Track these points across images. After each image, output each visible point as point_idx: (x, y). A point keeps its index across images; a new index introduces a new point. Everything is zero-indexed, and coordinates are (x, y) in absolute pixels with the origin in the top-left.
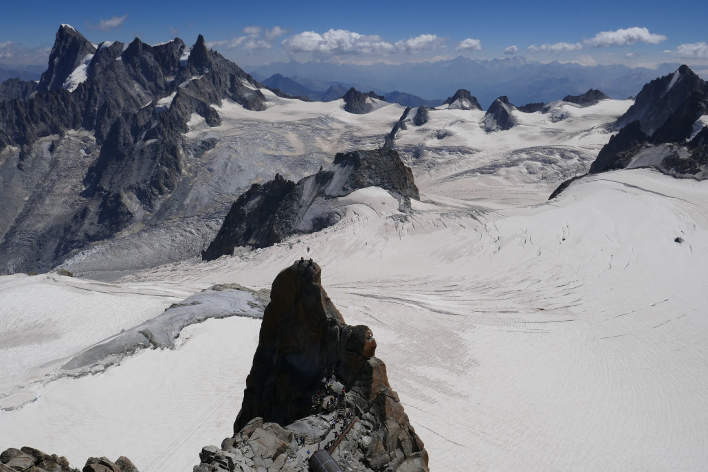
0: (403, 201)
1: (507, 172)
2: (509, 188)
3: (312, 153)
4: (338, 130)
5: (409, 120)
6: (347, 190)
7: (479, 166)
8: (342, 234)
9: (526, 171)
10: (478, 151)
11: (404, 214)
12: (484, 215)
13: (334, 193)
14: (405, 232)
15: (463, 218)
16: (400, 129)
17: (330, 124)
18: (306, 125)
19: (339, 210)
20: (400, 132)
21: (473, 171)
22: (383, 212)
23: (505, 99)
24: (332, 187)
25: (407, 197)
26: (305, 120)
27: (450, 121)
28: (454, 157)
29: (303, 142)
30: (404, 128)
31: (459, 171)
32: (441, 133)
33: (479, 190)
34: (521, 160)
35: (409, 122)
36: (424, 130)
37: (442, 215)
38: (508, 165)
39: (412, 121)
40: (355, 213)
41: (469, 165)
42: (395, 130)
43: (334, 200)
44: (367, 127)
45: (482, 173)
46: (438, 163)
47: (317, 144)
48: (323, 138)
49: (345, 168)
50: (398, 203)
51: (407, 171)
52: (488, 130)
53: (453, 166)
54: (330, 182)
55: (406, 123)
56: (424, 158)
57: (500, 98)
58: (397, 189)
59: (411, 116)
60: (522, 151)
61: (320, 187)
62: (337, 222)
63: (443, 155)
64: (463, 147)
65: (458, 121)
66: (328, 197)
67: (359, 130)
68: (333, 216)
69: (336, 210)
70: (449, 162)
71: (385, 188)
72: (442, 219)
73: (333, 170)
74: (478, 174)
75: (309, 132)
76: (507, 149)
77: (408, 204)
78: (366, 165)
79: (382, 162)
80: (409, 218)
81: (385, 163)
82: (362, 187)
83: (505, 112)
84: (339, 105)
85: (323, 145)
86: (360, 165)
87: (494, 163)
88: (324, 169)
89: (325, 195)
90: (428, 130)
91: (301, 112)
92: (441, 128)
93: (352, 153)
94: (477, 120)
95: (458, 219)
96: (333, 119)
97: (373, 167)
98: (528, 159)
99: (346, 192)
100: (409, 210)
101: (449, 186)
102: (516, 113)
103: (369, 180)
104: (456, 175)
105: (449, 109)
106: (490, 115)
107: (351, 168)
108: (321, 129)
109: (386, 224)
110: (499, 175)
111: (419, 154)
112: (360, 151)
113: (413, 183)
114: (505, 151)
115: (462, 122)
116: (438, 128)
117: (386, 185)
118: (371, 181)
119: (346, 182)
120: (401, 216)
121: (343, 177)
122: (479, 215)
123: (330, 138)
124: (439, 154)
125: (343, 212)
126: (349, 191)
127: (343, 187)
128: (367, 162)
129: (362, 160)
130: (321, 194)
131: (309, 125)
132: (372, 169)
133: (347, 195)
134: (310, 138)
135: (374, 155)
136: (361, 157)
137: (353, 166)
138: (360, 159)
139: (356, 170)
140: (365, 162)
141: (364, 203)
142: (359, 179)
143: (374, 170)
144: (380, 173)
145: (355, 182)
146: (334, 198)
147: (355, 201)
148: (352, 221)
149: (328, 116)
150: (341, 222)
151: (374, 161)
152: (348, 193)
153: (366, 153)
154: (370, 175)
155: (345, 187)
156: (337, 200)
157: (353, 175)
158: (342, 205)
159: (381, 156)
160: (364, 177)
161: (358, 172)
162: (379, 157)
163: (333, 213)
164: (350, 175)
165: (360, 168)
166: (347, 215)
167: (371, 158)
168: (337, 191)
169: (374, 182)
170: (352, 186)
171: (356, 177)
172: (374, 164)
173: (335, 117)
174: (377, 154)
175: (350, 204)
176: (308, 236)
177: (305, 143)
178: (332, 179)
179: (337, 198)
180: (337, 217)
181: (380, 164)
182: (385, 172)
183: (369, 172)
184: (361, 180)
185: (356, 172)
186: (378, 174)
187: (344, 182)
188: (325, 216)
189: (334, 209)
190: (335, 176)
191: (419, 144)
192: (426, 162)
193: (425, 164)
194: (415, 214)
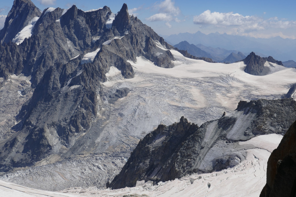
3: (212, 107)
4: (237, 88)
6: (249, 135)
8: (242, 175)
13: (235, 138)
17: (230, 83)
18: (208, 82)
19: (239, 153)
24: (234, 132)
26: (207, 77)
29: (205, 97)
40: (255, 157)
43: (235, 144)
44: (265, 87)
47: (217, 99)
48: (223, 94)
49: (248, 115)
54: (232, 127)
61: (221, 131)
62: (237, 164)
66: (229, 141)
67: (257, 89)
68: (233, 159)
69: (237, 153)
73: (235, 117)
75: (211, 88)
78: (269, 113)
79: (284, 112)
81: (288, 113)
82: (264, 133)
84: (239, 66)
85: (222, 100)
86: (262, 113)
88: (227, 115)
89: (227, 139)
91: (205, 71)
96: (233, 79)
97: (275, 115)
99: (247, 136)
103: (270, 127)
107: (254, 115)
108: (221, 87)
112: (262, 100)
118: (273, 129)
119: (248, 128)
121: (245, 123)
123: (229, 95)
125: (244, 156)
126: (250, 137)
127: (245, 132)
128: (270, 110)
129: (264, 108)
130: (223, 137)
131: (211, 82)
132: (274, 118)
133: (248, 140)
134: (211, 94)
135: (277, 105)
136: (263, 106)
137: (255, 114)
138: (262, 107)
139: (258, 117)
140: (267, 110)
141: (265, 148)
142: (260, 125)
143: (276, 118)
144: (282, 121)
145: (256, 129)
146: (235, 142)
147: (256, 146)
148: (252, 164)
149: (229, 75)
150: (241, 164)
151: (276, 110)
152: (249, 138)
153: (269, 102)
154: (272, 123)
155: (247, 132)
156: (238, 144)
157: (255, 122)
158: (243, 149)
159: (284, 106)
160: (266, 124)
161: (260, 119)
162: (281, 106)
163: (233, 155)
164: (252, 121)
165: (262, 116)
166: (247, 158)
167: (274, 107)
168: (238, 136)
169: (275, 129)
170: (253, 132)
171: (258, 124)
172: (276, 113)
173: (235, 77)
174: (280, 104)
175: (250, 149)
176: (209, 175)
177: (206, 97)
178: (234, 125)
179: (238, 142)
180: (237, 160)
181: (282, 113)
182: (286, 120)
183: (271, 120)
184: (263, 127)
185: (258, 119)
186: (280, 123)
187: (246, 128)
188: (225, 158)
189: (235, 152)
190: (237, 122)
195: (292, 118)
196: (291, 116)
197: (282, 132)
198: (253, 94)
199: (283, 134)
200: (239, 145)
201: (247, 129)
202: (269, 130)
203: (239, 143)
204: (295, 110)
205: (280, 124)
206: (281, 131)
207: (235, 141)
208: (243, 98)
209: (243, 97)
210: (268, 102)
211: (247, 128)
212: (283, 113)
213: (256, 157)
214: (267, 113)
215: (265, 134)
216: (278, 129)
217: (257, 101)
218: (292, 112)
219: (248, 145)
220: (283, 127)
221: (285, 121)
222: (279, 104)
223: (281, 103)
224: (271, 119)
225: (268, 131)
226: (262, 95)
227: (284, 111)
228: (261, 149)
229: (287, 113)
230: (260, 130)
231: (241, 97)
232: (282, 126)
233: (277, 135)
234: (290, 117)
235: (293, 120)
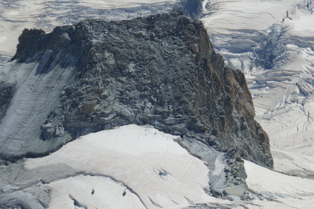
0: (220, 166)
6: (55, 136)
13: (14, 148)
19: (27, 196)
40: (76, 203)
43: (14, 166)
49: (50, 74)
50: (207, 170)
51: (233, 81)
56: (289, 67)
58: (202, 131)
69: (20, 195)
71: (167, 129)
73: (11, 81)
77: (235, 174)
78: (112, 62)
79: (157, 55)
81: (169, 58)
82: (100, 127)
86: (93, 64)
93: (68, 30)
97: (131, 67)
99: (49, 139)
100: (240, 189)
103: (118, 107)
107: (67, 72)
111: (272, 57)
112: (91, 22)
113: (250, 116)
117: (170, 119)
118: (127, 111)
119: (52, 114)
121: (43, 99)
125: (41, 203)
126: (59, 140)
127: (42, 128)
128: (114, 54)
129: (97, 49)
132: (130, 75)
133: (53, 151)
135: (135, 35)
136: (94, 41)
137: (72, 68)
138: (91, 45)
139: (80, 77)
140: (107, 54)
141: (105, 173)
142: (88, 103)
143: (134, 77)
144: (151, 85)
145: (76, 114)
146: (13, 162)
147: (76, 167)
151: (133, 52)
152: (56, 145)
153: (110, 29)
154: (122, 93)
155: (48, 128)
156: (23, 167)
157: (70, 93)
158: (37, 182)
159: (156, 38)
160: (105, 97)
161: (87, 83)
162: (148, 39)
163: (9, 204)
164: (63, 92)
165: (92, 73)
167: (126, 43)
168: (23, 142)
169: (134, 112)
170: (68, 125)
171: (81, 99)
172: (134, 60)
174: (144, 33)
175: (61, 178)
178: (7, 107)
179: (24, 161)
181: (150, 60)
182: (166, 82)
183: (120, 84)
184: (97, 107)
185: (82, 84)
186: (146, 90)
187: (45, 115)
189: (14, 195)
190: (17, 98)
191: (272, 28)
192: (295, 80)
193: (291, 86)
194: (257, 201)
195: (181, 71)
196: (178, 68)
197: (154, 119)
198: (86, 8)
199: (156, 122)
200: (26, 170)
201: (49, 117)
202: (115, 114)
203: (26, 163)
204: (188, 49)
205: (146, 93)
206: (150, 115)
207: (15, 159)
208: (56, 20)
209: (55, 18)
210: (109, 26)
211: (48, 113)
212: (154, 58)
213: (79, 201)
214: (107, 62)
215: (103, 129)
216: (143, 108)
217: (74, 27)
218: (181, 56)
219: (52, 166)
220: (157, 103)
221: (163, 84)
222: (140, 34)
223: (148, 28)
224: (119, 81)
225: (114, 118)
226: (113, 10)
227: (158, 53)
228: (92, 175)
229: (165, 59)
230: (87, 116)
231: (48, 18)
232: (155, 100)
233: (139, 127)
234: (176, 71)
235: (186, 79)
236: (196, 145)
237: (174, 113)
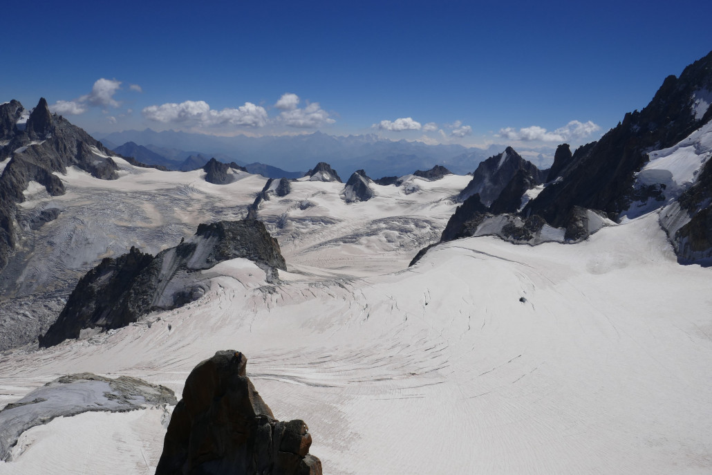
0: (270, 272)
1: (369, 241)
2: (370, 256)
3: (170, 224)
4: (199, 200)
5: (272, 191)
6: (211, 262)
7: (341, 236)
8: (206, 309)
9: (385, 239)
10: (340, 221)
11: (272, 285)
12: (352, 284)
13: (197, 266)
14: (274, 303)
15: (330, 287)
16: (263, 200)
17: (190, 195)
18: (163, 195)
19: (203, 283)
20: (263, 202)
21: (336, 241)
22: (250, 284)
23: (362, 173)
24: (195, 259)
25: (274, 268)
26: (162, 189)
27: (312, 192)
28: (317, 227)
29: (160, 213)
30: (267, 198)
31: (323, 240)
32: (304, 204)
33: (343, 259)
34: (380, 229)
35: (272, 193)
36: (287, 201)
37: (310, 284)
38: (368, 234)
39: (275, 192)
40: (220, 286)
41: (332, 235)
42: (258, 201)
43: (198, 273)
44: (229, 197)
45: (345, 242)
46: (302, 233)
47: (175, 215)
48: (182, 208)
49: (209, 239)
50: (265, 274)
51: (274, 242)
52: (348, 201)
53: (317, 236)
54: (193, 254)
55: (269, 194)
56: (288, 228)
57: (357, 172)
58: (263, 259)
59: (273, 187)
60: (380, 221)
61: (181, 260)
62: (201, 296)
63: (306, 225)
64: (325, 217)
65: (319, 192)
66: (191, 270)
67: (221, 200)
68: (197, 290)
69: (200, 283)
70: (313, 232)
71: (251, 259)
72: (311, 289)
73: (195, 242)
74: (341, 243)
75: (167, 202)
76: (367, 219)
77: (275, 275)
79: (247, 233)
80: (277, 289)
81: (251, 234)
82: (227, 258)
83: (362, 184)
84: (199, 175)
85: (182, 215)
86: (225, 236)
87: (356, 232)
88: (186, 241)
89: (188, 268)
90: (291, 201)
91: (158, 182)
92: (304, 199)
93: (215, 224)
94: (337, 192)
95: (326, 288)
96: (193, 190)
97: (239, 238)
98: (386, 228)
99: (209, 264)
100: (277, 281)
101: (313, 255)
102: (373, 186)
103: (234, 252)
104: (320, 245)
105: (310, 180)
106: (349, 187)
107: (215, 239)
108: (179, 200)
109: (254, 296)
110: (361, 244)
111: (282, 225)
112: (224, 222)
113: (279, 253)
114: (365, 221)
115: (324, 193)
116: (300, 199)
117: (252, 256)
118: (237, 253)
119: (211, 254)
120: (269, 287)
121: (207, 249)
122: (346, 283)
123: (190, 209)
124: (303, 224)
125: (207, 286)
126: (213, 263)
127: (207, 259)
128: (232, 233)
129: (226, 231)
130: (183, 267)
131: (167, 195)
132: (238, 240)
133: (211, 267)
134: (168, 209)
135: (239, 226)
136: (225, 228)
137: (217, 238)
138: (224, 230)
139: (220, 241)
140: (230, 233)
141: (230, 275)
142: (223, 250)
144: (246, 244)
145: (219, 254)
146: (197, 271)
147: (220, 273)
148: (217, 294)
149: (187, 186)
150: (205, 296)
151: (239, 232)
152: (212, 265)
153: (231, 224)
154: (235, 247)
155: (209, 259)
156: (200, 273)
157: (217, 247)
158: (206, 279)
159: (247, 227)
160: (229, 248)
161: (223, 243)
162: (244, 227)
163: (196, 286)
164: (214, 246)
165: (224, 239)
166: (211, 288)
167: (236, 229)
168: (200, 264)
169: (240, 253)
170: (216, 258)
171: (221, 249)
172: (239, 235)
173: (195, 187)
174: (242, 225)
175: (214, 277)
176: (169, 313)
177: (163, 213)
178: (194, 251)
179: (201, 271)
180: (201, 291)
181: (245, 235)
182: (250, 242)
183: (234, 243)
184: (226, 252)
185: (221, 244)
186: (244, 245)
187: (208, 254)
188: (187, 291)
189: (198, 283)
190: (198, 248)
191: (282, 214)
192: (290, 233)
193: (289, 234)
194: (283, 284)
196: (255, 238)
199: (247, 257)
200: (202, 274)
204: (258, 231)
214: (230, 236)
215: (229, 259)
216: (243, 252)
217: (218, 223)
218: (256, 233)
219: (211, 273)
220: (248, 250)
223: (244, 224)
225: (232, 255)
228: (225, 276)
230: (223, 255)
235: (257, 241)
236: (261, 265)
237: (254, 253)
